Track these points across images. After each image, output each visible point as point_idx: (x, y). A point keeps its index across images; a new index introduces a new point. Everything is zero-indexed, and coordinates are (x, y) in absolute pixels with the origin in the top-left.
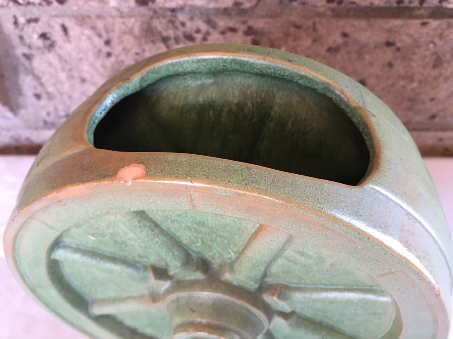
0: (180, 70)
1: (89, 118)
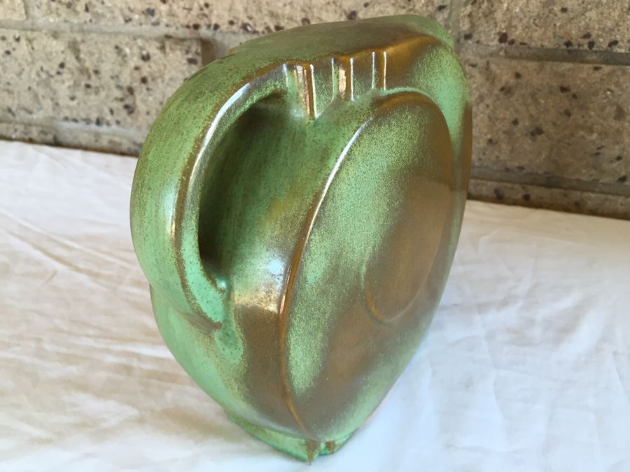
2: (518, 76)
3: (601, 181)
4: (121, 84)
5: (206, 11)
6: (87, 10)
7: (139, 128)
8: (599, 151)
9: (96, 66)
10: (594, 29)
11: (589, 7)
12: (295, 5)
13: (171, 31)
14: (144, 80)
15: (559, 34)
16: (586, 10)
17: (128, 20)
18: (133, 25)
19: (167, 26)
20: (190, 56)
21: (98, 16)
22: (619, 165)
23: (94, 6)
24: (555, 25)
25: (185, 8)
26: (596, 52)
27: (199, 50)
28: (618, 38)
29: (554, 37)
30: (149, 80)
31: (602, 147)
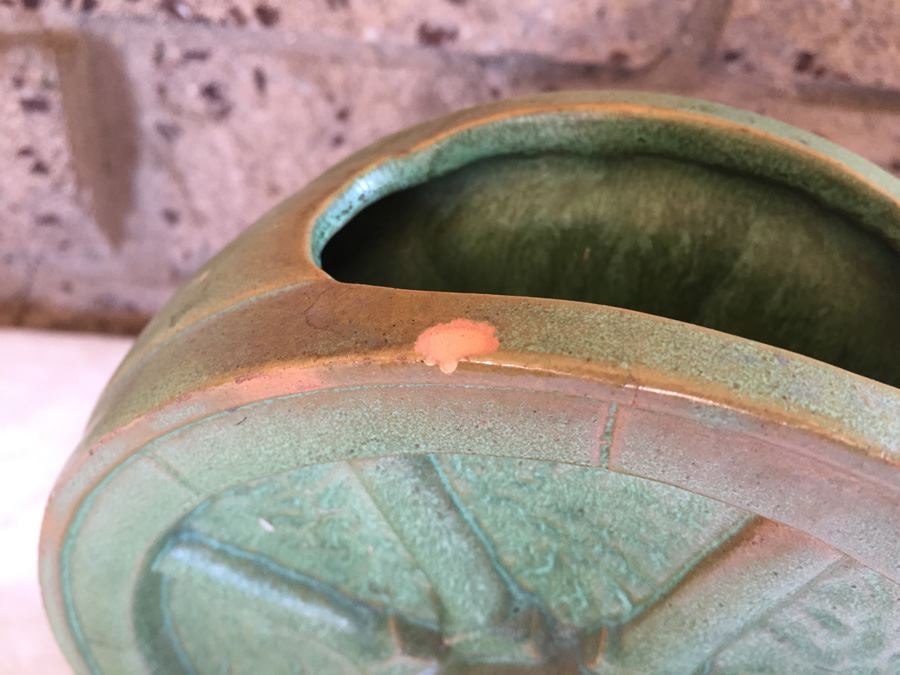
0: (531, 142)
1: (312, 222)
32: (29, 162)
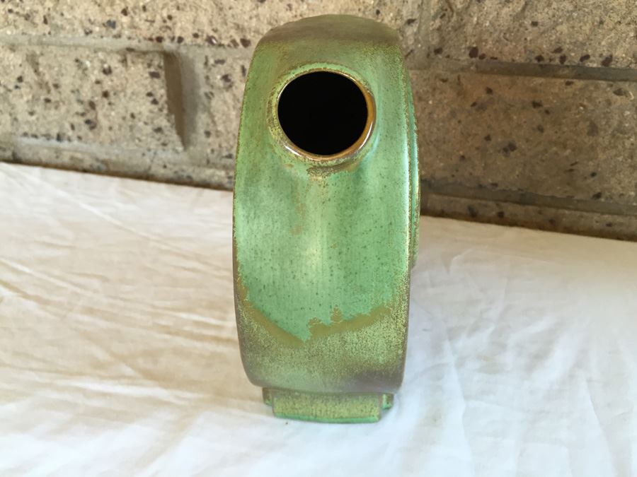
2: (489, 91)
3: (576, 198)
4: (81, 98)
5: (169, 23)
6: (45, 22)
7: (101, 143)
8: (574, 167)
9: (56, 80)
10: (565, 43)
11: (560, 20)
12: (262, 18)
13: (134, 44)
14: (106, 95)
15: (530, 49)
16: (556, 24)
17: (88, 33)
18: (94, 38)
19: (130, 38)
20: (152, 70)
21: (58, 28)
22: (594, 181)
23: (53, 18)
24: (526, 39)
25: (147, 20)
26: (568, 66)
27: (162, 64)
28: (590, 52)
29: (525, 52)
30: (111, 94)
31: (576, 163)
32: (151, 99)
